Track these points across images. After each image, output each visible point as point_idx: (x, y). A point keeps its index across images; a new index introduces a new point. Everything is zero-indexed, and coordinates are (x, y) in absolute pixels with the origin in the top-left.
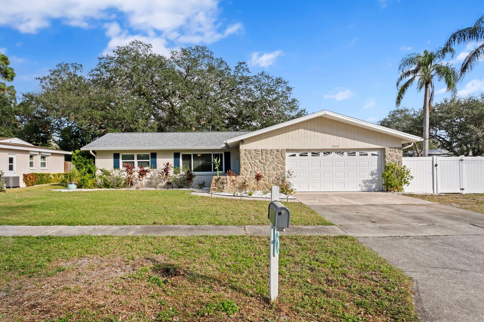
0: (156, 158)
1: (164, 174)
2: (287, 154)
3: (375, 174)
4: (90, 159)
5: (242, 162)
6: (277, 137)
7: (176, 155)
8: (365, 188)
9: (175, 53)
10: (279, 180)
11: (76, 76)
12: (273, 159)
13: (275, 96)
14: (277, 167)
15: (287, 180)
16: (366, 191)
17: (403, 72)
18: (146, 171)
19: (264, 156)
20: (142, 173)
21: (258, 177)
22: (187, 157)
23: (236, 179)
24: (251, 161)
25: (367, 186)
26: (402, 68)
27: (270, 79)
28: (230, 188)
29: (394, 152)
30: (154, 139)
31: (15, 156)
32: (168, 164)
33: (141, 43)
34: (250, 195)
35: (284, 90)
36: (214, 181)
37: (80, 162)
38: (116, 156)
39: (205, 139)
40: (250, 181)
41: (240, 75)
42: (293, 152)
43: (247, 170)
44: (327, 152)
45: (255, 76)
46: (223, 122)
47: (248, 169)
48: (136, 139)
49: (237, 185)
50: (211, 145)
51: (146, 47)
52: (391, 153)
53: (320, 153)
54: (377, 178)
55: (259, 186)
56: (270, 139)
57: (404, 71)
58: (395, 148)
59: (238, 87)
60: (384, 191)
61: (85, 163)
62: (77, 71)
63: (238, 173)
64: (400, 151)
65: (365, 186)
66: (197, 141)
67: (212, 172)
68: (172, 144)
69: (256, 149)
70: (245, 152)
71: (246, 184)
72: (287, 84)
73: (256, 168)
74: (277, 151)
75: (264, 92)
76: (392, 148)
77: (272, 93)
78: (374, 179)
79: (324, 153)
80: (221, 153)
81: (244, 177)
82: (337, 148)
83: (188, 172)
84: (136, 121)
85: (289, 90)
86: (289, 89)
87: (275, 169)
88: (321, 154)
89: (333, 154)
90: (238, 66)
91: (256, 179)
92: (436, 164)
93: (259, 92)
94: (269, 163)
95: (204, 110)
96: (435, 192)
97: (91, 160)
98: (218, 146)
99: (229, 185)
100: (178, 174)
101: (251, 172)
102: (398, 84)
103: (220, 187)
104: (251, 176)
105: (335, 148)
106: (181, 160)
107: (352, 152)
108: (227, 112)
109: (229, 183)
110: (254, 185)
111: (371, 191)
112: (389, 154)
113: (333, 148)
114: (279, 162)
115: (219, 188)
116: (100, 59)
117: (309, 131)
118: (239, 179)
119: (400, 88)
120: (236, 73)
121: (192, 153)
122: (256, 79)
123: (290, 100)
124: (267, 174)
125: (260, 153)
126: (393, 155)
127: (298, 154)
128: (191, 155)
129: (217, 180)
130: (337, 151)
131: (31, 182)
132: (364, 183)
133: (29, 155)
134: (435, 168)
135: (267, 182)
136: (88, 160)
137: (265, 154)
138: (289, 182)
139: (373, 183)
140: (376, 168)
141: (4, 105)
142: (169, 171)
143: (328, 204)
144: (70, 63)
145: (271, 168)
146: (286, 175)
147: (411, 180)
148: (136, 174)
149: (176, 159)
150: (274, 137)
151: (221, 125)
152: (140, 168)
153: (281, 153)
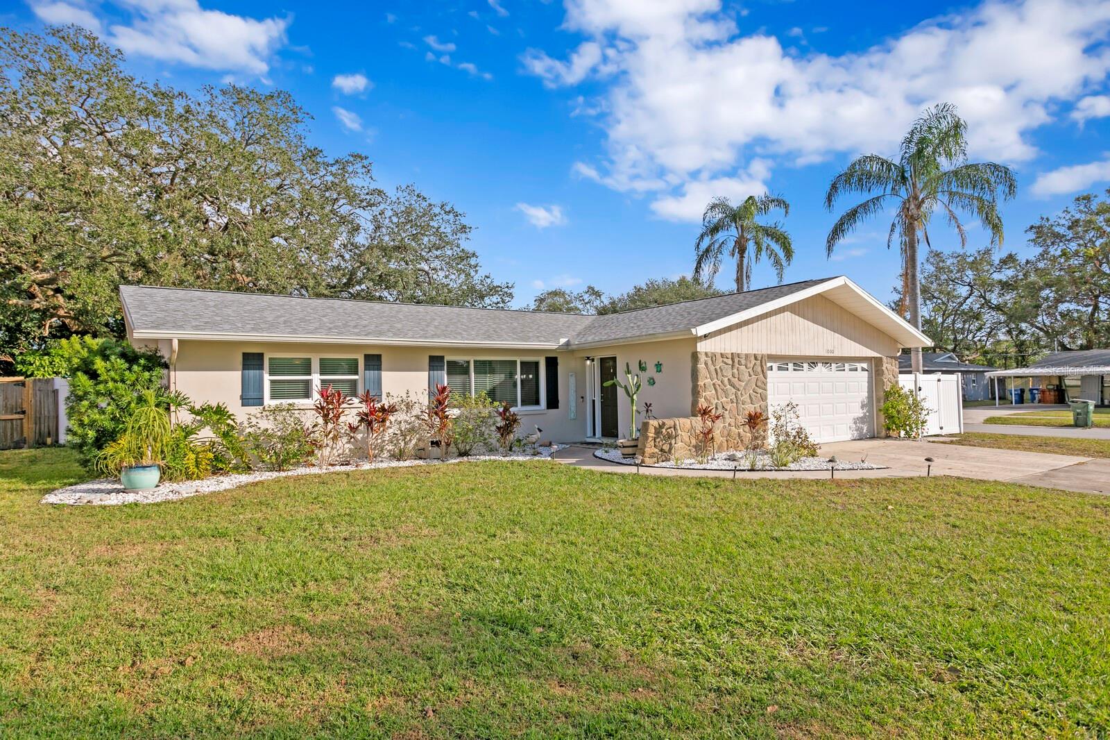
0: (380, 369)
3: (866, 406)
5: (701, 383)
6: (755, 326)
7: (434, 362)
8: (855, 434)
12: (750, 376)
14: (755, 394)
16: (857, 440)
19: (736, 370)
24: (716, 381)
25: (858, 430)
29: (891, 365)
36: (652, 434)
44: (813, 362)
47: (711, 400)
49: (694, 441)
52: (888, 366)
53: (804, 365)
54: (869, 414)
55: (730, 441)
60: (880, 438)
64: (896, 362)
65: (855, 430)
68: (422, 332)
69: (723, 352)
70: (705, 358)
73: (724, 399)
74: (756, 358)
76: (889, 357)
78: (865, 416)
79: (809, 365)
82: (824, 354)
83: (506, 409)
87: (753, 398)
89: (820, 366)
92: (920, 388)
94: (743, 384)
99: (679, 444)
101: (717, 408)
105: (829, 354)
106: (446, 377)
107: (841, 364)
109: (680, 437)
110: (721, 438)
111: (863, 439)
112: (886, 368)
113: (819, 354)
114: (758, 384)
115: (662, 450)
117: (797, 317)
121: (472, 359)
124: (742, 410)
125: (730, 362)
126: (890, 371)
127: (775, 366)
128: (469, 362)
129: (658, 431)
130: (824, 361)
132: (854, 423)
135: (742, 430)
137: (738, 365)
139: (864, 423)
145: (747, 397)
149: (435, 373)
153: (761, 362)
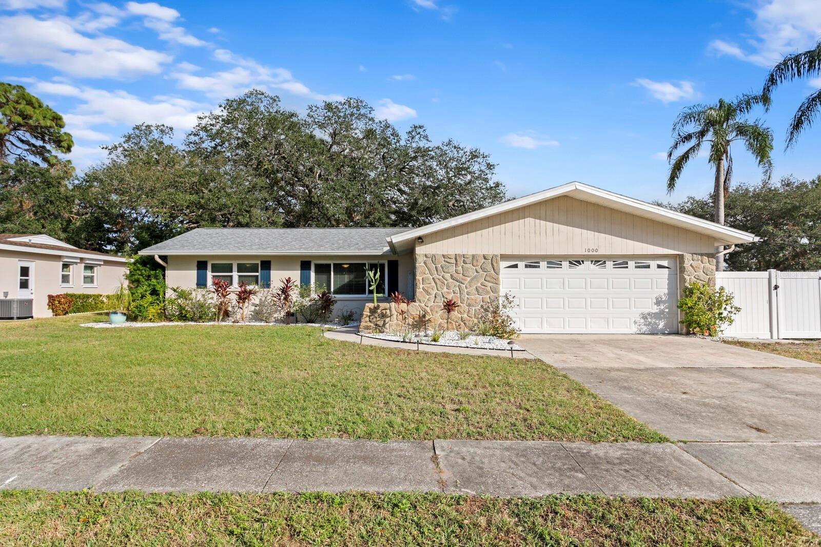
0: (269, 269)
1: (282, 298)
2: (503, 264)
3: (664, 302)
4: (156, 270)
5: (419, 277)
6: (485, 231)
7: (305, 265)
8: (644, 328)
9: (314, 109)
10: (488, 311)
11: (161, 143)
12: (477, 272)
13: (469, 177)
14: (483, 287)
15: (502, 311)
16: (647, 334)
17: (679, 135)
18: (250, 292)
19: (461, 268)
20: (244, 296)
21: (449, 306)
22: (323, 269)
23: (408, 310)
24: (436, 276)
25: (649, 325)
26: (677, 128)
27: (460, 151)
28: (397, 325)
29: (700, 262)
30: (269, 237)
31: (33, 265)
32: (288, 281)
33: (263, 94)
34: (435, 340)
35: (483, 168)
36: (366, 312)
37: (139, 275)
38: (202, 265)
39: (356, 239)
40: (434, 313)
41: (414, 145)
42: (513, 260)
43: (428, 293)
44: (576, 261)
45: (438, 148)
46: (388, 217)
47: (430, 290)
48: (239, 237)
49: (410, 321)
50: (365, 248)
51: (271, 101)
52: (695, 264)
53: (563, 263)
54: (667, 310)
55: (451, 323)
56: (472, 235)
57: (681, 134)
58: (702, 255)
59: (411, 164)
60: (681, 334)
61: (149, 278)
62: (164, 136)
63: (411, 298)
64: (711, 259)
65: (644, 325)
66: (341, 242)
67: (366, 295)
68: (297, 246)
69: (445, 253)
70: (425, 259)
71: (427, 319)
72: (488, 158)
73: (445, 290)
74: (485, 258)
75: (451, 170)
76: (696, 254)
77: (463, 172)
78: (662, 312)
79: (570, 263)
80: (381, 262)
81: (423, 305)
82: (595, 253)
83: (324, 294)
84: (247, 211)
85: (490, 169)
86: (490, 166)
87: (480, 291)
88: (565, 264)
89: (587, 264)
90: (412, 131)
91: (446, 309)
92: (776, 286)
93: (444, 171)
94: (469, 279)
95: (358, 197)
96: (775, 337)
97: (159, 272)
98: (377, 250)
99: (394, 321)
100: (307, 299)
101: (435, 297)
102: (670, 155)
103: (378, 323)
104: (436, 304)
105: (591, 253)
106: (313, 274)
107: (621, 262)
108: (395, 203)
109: (395, 316)
110: (441, 320)
111: (657, 334)
112: (691, 265)
113: (587, 253)
114: (488, 278)
115: (376, 325)
116: (200, 118)
117: (543, 223)
118: (414, 309)
119: (673, 162)
120: (408, 142)
121: (332, 262)
122: (438, 152)
123: (491, 183)
124: (466, 299)
125: (453, 261)
126: (699, 268)
127: (521, 264)
128: (330, 265)
129: (373, 311)
130: (594, 260)
131: (62, 309)
132: (643, 318)
133: (61, 263)
134: (774, 292)
135: (465, 316)
136: (153, 272)
137: (462, 264)
138: (508, 316)
139: (660, 319)
140: (666, 291)
141: (49, 188)
142: (291, 293)
143: (599, 365)
144: (154, 125)
145: (472, 290)
146: (501, 302)
147: (735, 314)
148: (233, 297)
149: (305, 271)
150: (479, 233)
151: (383, 222)
152: (241, 287)
153: (492, 261)
